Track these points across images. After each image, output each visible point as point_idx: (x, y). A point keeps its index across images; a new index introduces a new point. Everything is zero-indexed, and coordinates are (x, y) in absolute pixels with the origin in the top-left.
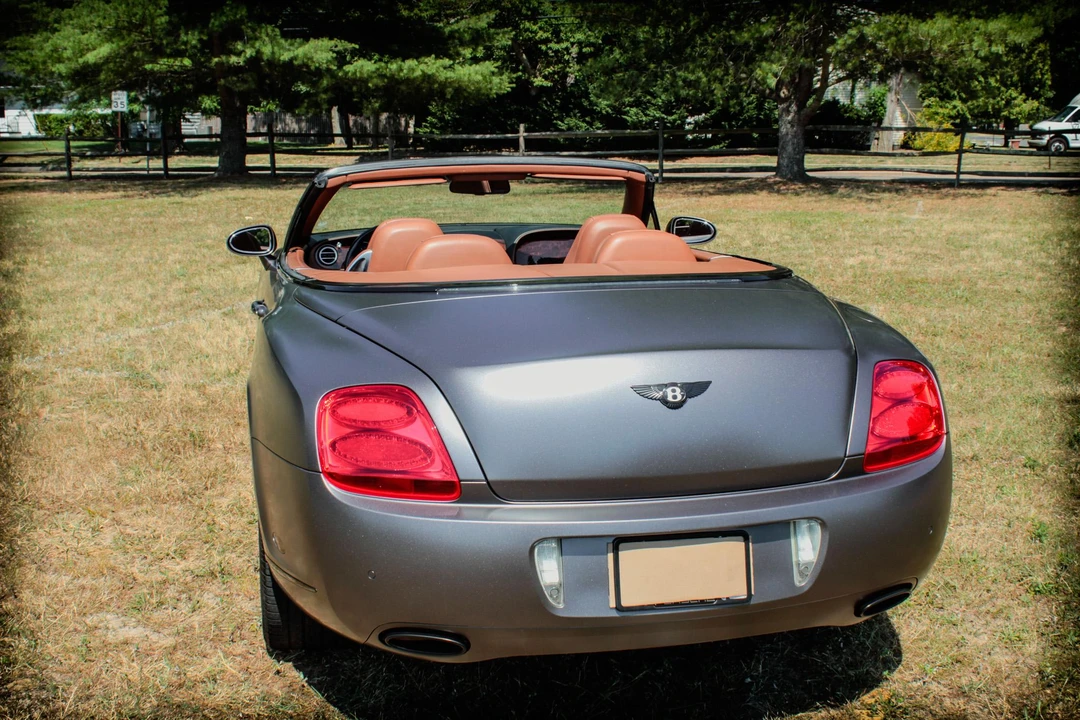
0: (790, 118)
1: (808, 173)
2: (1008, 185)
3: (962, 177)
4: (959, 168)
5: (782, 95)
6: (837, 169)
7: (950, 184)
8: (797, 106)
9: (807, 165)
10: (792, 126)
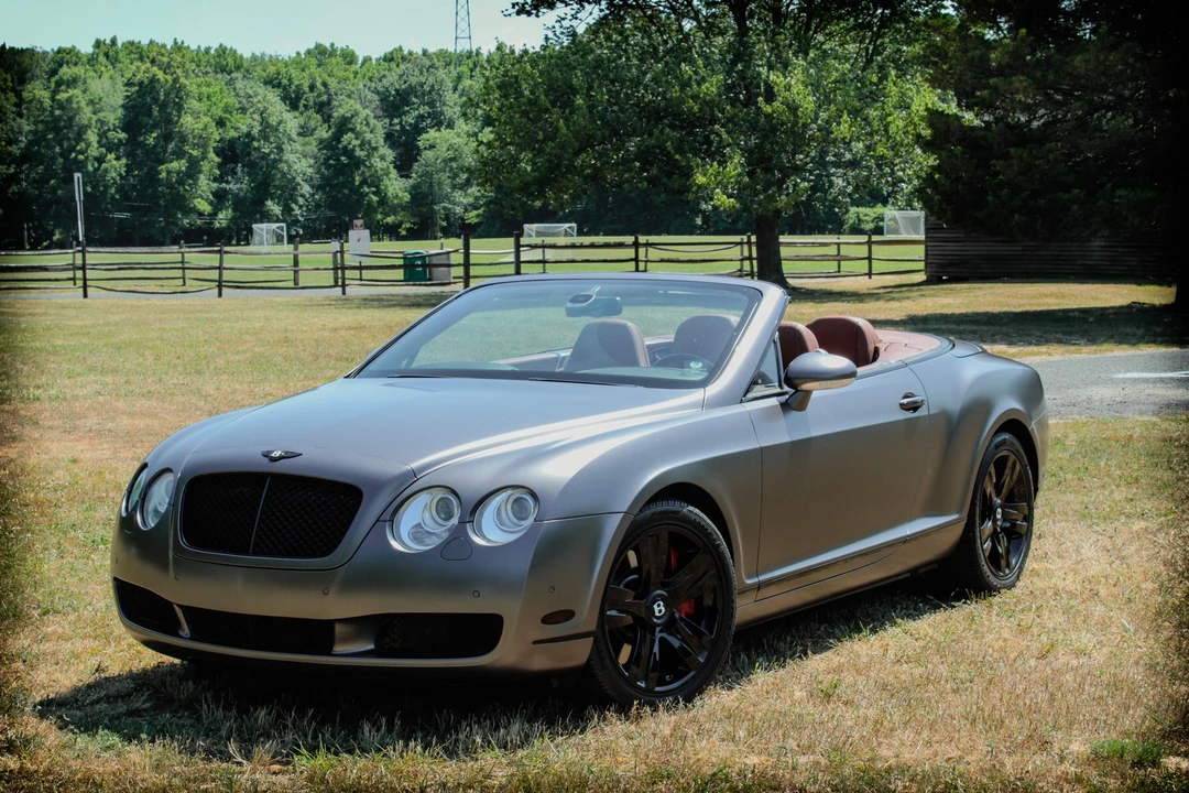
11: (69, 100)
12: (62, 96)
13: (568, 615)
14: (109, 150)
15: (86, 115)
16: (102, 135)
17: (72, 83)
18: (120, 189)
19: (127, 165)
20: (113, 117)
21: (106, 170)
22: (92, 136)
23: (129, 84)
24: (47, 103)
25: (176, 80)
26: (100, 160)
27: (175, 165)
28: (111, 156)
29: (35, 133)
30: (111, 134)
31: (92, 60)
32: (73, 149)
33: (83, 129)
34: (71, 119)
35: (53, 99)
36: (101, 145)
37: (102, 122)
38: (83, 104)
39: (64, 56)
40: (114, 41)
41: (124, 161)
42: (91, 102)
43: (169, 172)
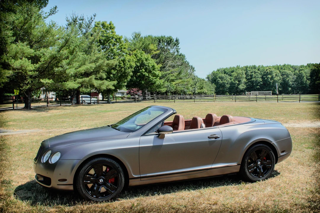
11: (301, 72)
12: (300, 72)
13: (65, 180)
14: (308, 80)
15: (304, 74)
16: (307, 77)
17: (302, 70)
18: (309, 85)
19: (310, 82)
20: (308, 75)
21: (307, 83)
22: (305, 78)
23: (311, 70)
24: (298, 73)
25: (319, 69)
26: (306, 81)
27: (318, 82)
28: (308, 81)
29: (296, 77)
30: (308, 77)
31: (306, 67)
32: (302, 80)
33: (303, 77)
34: (302, 75)
35: (299, 72)
36: (306, 79)
37: (307, 76)
38: (304, 73)
39: (301, 66)
40: (310, 64)
41: (310, 81)
42: (305, 73)
43: (317, 83)
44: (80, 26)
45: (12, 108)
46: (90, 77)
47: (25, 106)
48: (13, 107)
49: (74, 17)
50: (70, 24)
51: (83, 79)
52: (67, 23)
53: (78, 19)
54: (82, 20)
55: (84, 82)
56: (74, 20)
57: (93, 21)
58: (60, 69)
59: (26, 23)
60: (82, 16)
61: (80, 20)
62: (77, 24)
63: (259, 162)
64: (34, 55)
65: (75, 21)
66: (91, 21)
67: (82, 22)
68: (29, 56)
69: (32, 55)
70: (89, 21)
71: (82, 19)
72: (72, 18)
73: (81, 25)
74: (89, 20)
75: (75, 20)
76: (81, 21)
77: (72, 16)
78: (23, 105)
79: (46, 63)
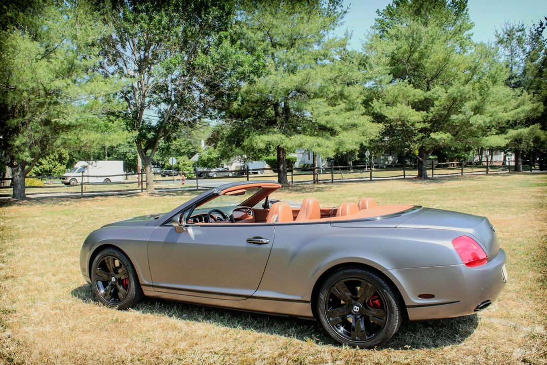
0: (18, 174)
1: (27, 196)
2: (101, 196)
3: (83, 194)
4: (82, 190)
5: (15, 164)
6: (33, 194)
7: (78, 197)
8: (22, 169)
9: (26, 193)
10: (20, 177)
44: (520, 41)
45: (403, 177)
46: (531, 127)
47: (419, 174)
48: (404, 175)
49: (508, 28)
50: (501, 42)
51: (519, 129)
52: (496, 40)
53: (514, 30)
54: (520, 31)
55: (519, 135)
56: (508, 32)
57: (544, 28)
58: (461, 116)
59: (414, 52)
60: (520, 25)
61: (518, 31)
62: (513, 39)
63: (355, 307)
64: (423, 98)
65: (510, 34)
66: (540, 29)
67: (523, 35)
68: (416, 100)
69: (420, 98)
70: (536, 30)
71: (521, 29)
72: (505, 30)
73: (521, 39)
74: (536, 28)
75: (510, 32)
76: (520, 33)
77: (504, 28)
78: (415, 173)
79: (444, 108)
